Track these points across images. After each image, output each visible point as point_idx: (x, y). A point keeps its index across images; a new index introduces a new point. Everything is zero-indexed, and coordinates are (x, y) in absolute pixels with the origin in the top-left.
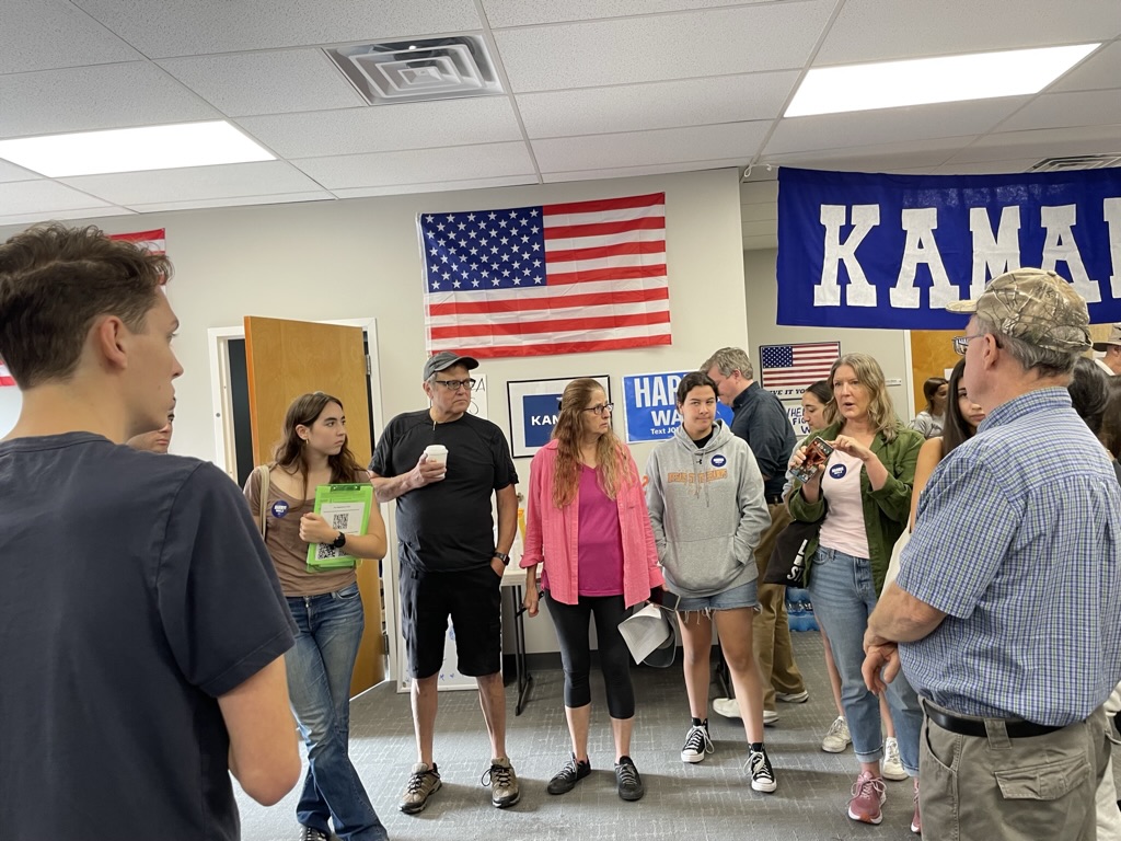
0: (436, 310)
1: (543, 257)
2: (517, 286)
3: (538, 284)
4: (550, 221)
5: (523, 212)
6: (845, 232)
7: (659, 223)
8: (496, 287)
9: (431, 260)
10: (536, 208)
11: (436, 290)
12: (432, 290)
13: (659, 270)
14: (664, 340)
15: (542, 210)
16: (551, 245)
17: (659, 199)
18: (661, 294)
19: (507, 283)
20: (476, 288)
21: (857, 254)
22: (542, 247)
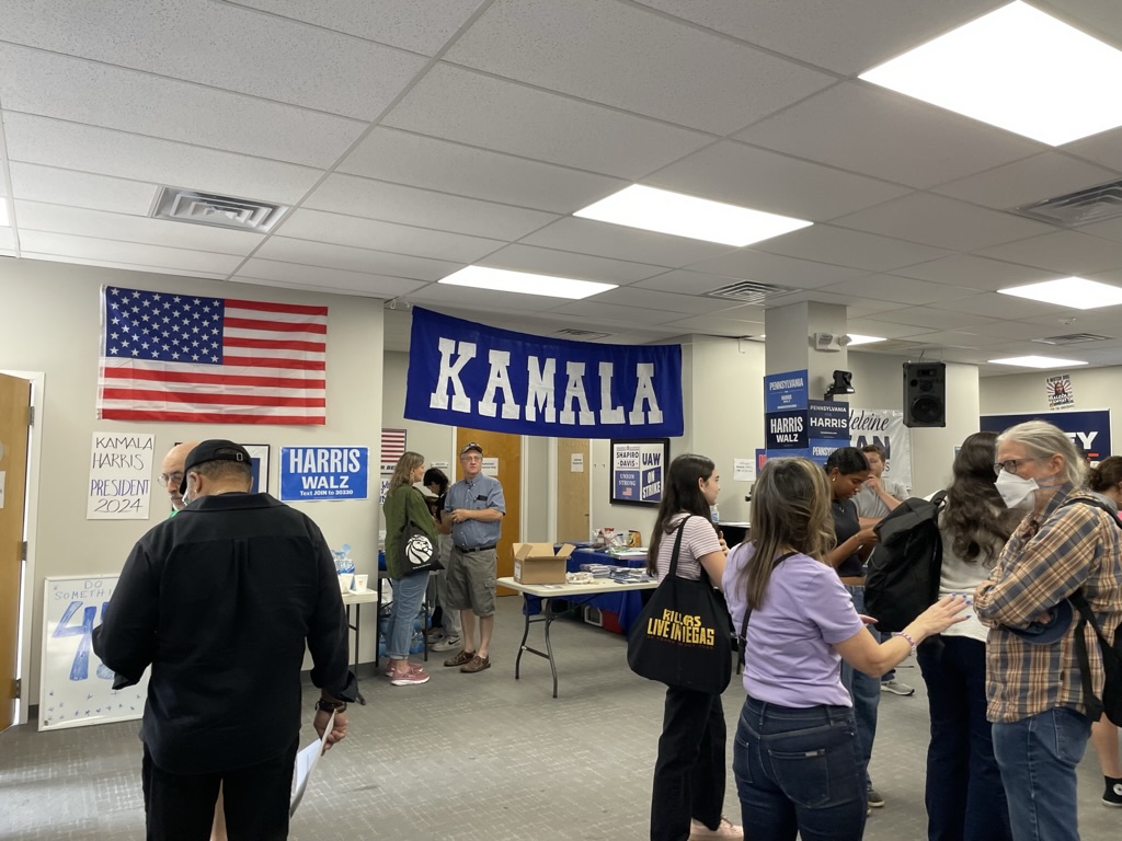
0: (110, 373)
1: (222, 341)
2: (195, 361)
3: (215, 363)
4: (229, 313)
5: (206, 301)
6: (454, 358)
7: (322, 329)
8: (175, 360)
9: (111, 328)
10: (219, 300)
11: (114, 355)
12: (109, 354)
13: (319, 366)
14: (321, 421)
15: (224, 303)
16: (228, 332)
17: (323, 311)
18: (319, 384)
19: (185, 358)
20: (155, 359)
21: (460, 375)
22: (221, 333)
